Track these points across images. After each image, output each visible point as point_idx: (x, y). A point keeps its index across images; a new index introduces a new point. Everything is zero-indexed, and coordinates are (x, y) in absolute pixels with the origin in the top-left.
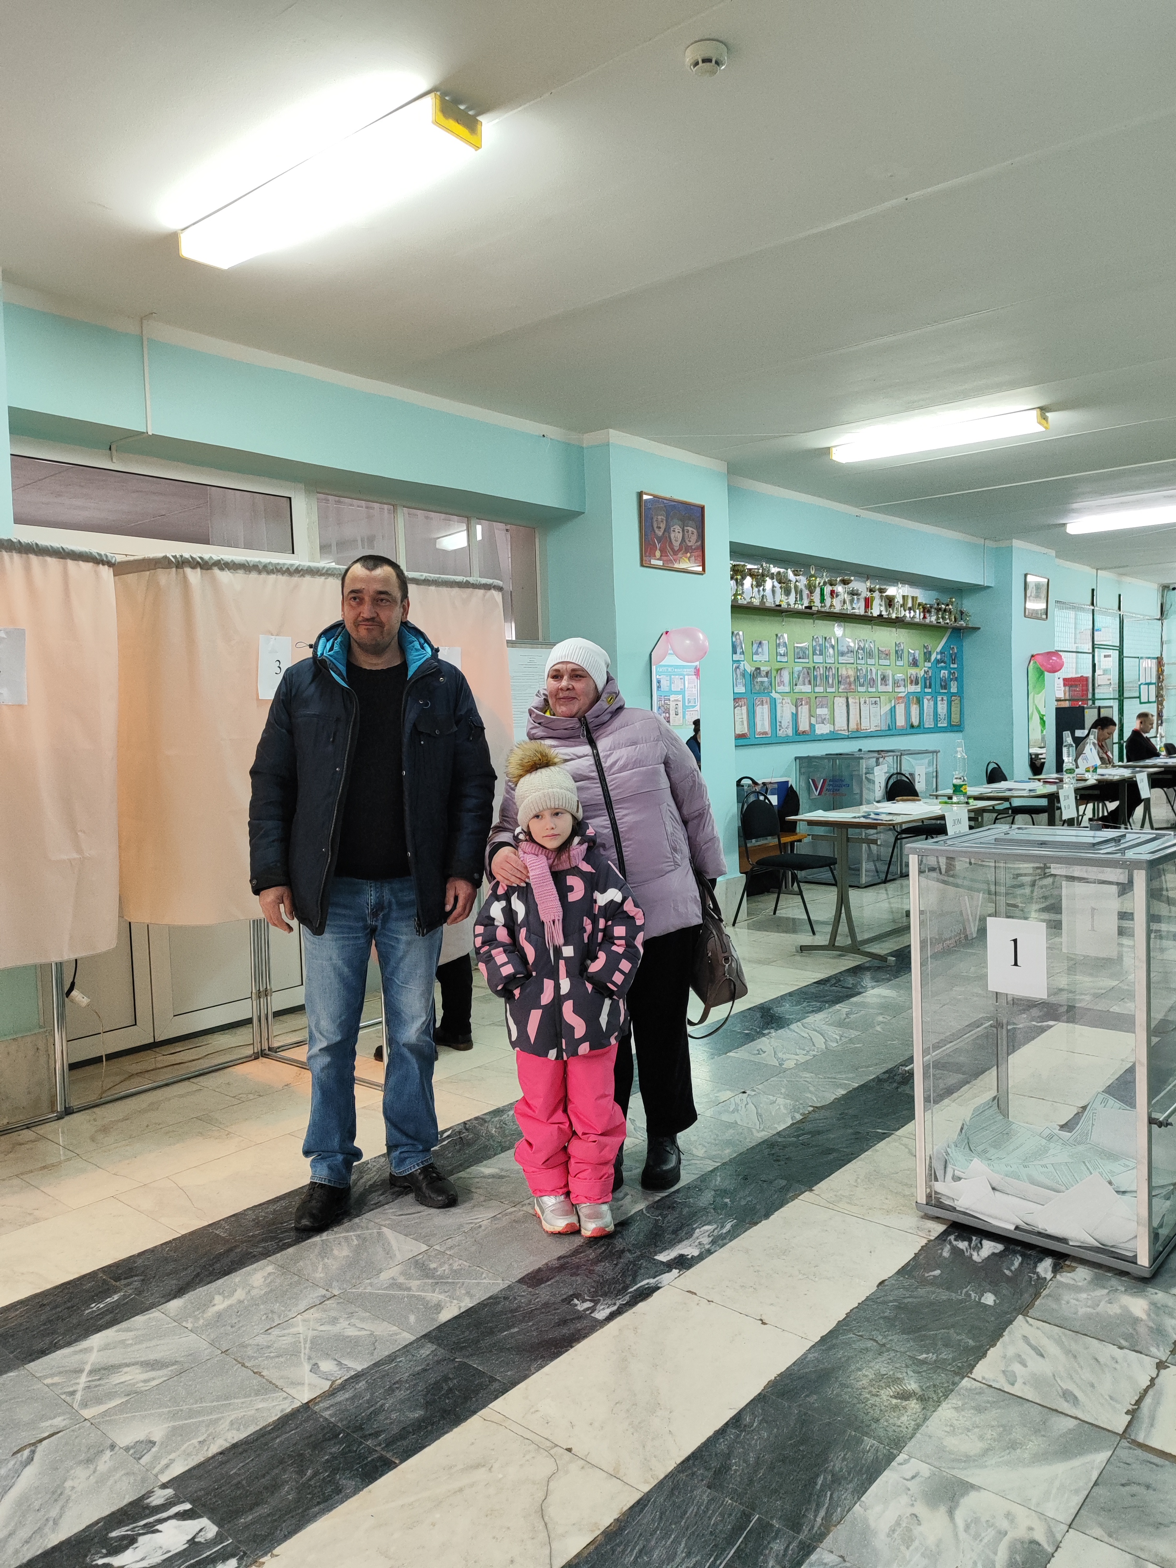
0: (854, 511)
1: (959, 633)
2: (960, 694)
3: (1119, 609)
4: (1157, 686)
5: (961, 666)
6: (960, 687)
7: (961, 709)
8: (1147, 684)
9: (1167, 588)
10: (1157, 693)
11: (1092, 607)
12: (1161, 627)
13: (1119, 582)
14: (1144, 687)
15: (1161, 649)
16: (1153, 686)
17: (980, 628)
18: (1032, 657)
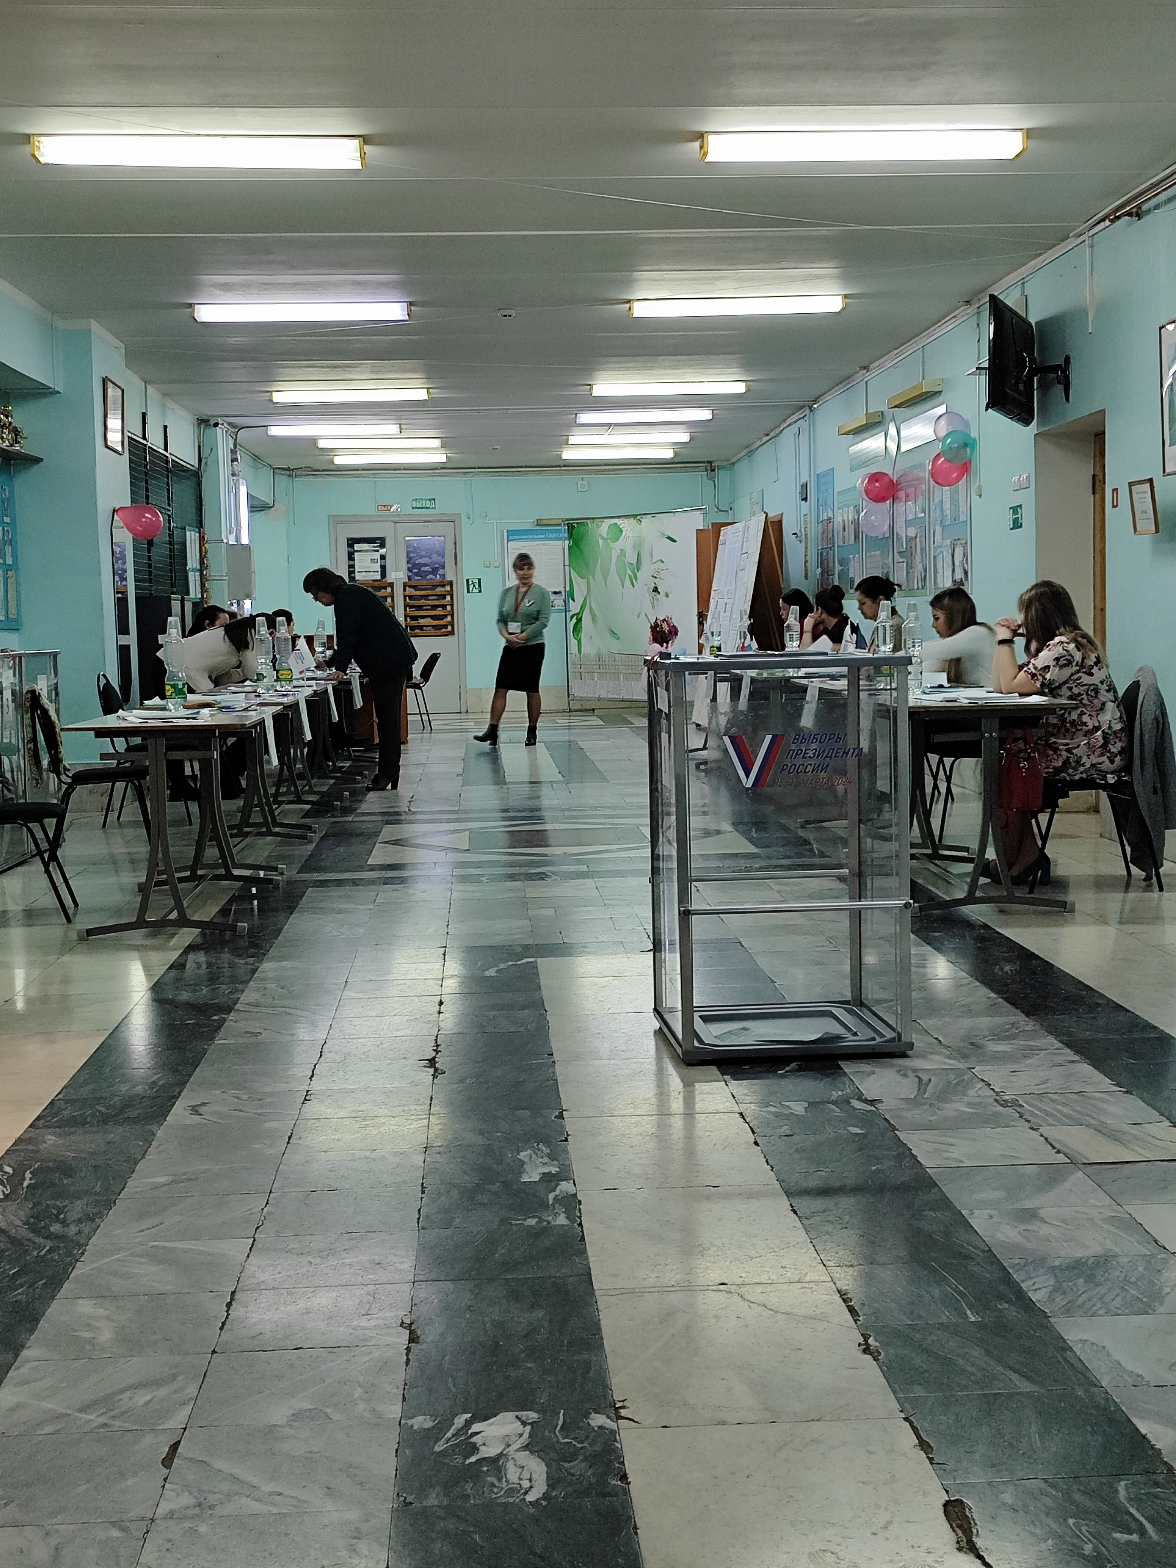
1: (11, 463)
2: (15, 567)
3: (166, 449)
4: (201, 574)
5: (13, 520)
6: (14, 556)
7: (18, 593)
8: (193, 570)
9: (204, 423)
10: (203, 585)
11: (145, 442)
12: (199, 484)
13: (164, 407)
14: (191, 574)
15: (201, 516)
16: (198, 574)
17: (42, 460)
18: (114, 511)
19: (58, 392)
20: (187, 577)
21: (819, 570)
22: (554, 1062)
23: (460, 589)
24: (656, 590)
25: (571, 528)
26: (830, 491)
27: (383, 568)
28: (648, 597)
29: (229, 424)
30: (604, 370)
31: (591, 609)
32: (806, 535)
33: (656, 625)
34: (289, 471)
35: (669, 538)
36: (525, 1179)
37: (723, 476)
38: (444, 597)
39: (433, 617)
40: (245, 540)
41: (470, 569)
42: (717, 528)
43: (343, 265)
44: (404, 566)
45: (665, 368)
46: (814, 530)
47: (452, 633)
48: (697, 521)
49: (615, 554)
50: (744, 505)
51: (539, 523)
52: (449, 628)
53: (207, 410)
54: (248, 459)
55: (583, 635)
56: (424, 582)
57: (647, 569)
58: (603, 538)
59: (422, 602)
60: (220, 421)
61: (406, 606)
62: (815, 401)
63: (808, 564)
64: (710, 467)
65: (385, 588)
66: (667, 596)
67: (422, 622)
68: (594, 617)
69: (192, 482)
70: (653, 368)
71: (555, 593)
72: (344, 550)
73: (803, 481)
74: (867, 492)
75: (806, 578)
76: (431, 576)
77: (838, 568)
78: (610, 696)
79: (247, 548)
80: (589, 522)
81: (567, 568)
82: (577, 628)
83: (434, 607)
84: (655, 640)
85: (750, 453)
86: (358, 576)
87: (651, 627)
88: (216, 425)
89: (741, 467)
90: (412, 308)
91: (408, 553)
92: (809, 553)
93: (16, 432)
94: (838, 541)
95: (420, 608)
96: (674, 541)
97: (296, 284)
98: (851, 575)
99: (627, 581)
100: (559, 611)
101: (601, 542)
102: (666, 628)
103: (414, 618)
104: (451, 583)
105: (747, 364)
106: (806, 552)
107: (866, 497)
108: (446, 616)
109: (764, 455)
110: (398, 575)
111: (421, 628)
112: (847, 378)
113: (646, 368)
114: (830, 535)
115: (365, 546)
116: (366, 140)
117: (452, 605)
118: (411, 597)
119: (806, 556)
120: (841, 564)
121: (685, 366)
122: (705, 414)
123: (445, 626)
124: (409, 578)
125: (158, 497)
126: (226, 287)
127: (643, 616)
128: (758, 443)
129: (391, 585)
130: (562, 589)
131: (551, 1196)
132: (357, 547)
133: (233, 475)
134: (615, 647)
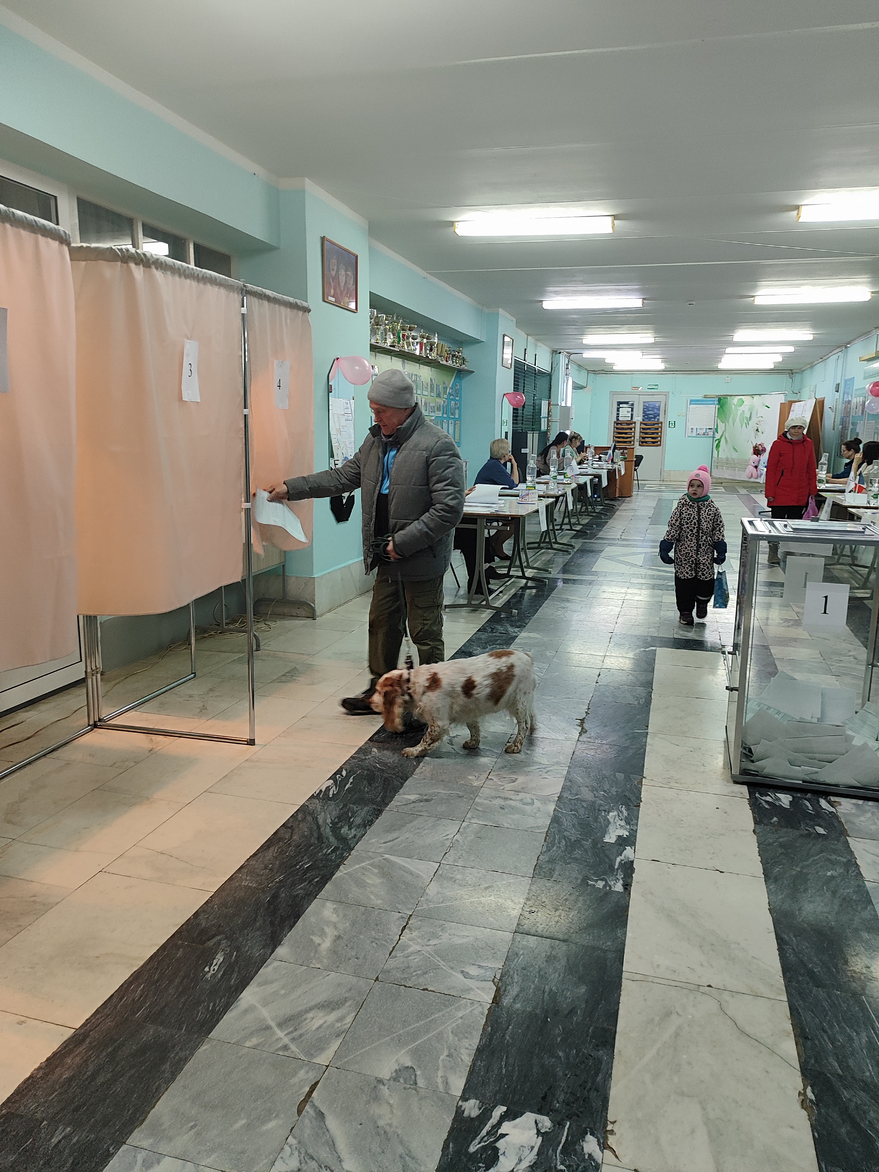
0: (424, 273)
1: (460, 373)
2: (459, 419)
3: (535, 365)
4: (548, 420)
5: (461, 398)
6: (460, 415)
7: (460, 430)
8: (544, 418)
9: (555, 352)
10: (548, 424)
11: (525, 362)
12: (551, 379)
13: (536, 346)
14: (542, 420)
15: (550, 394)
16: (546, 419)
17: (474, 372)
18: (504, 395)
19: (483, 342)
20: (540, 421)
21: (841, 426)
22: (647, 732)
23: (665, 426)
24: (757, 430)
25: (719, 400)
26: (851, 388)
27: (632, 415)
28: (753, 433)
29: (567, 352)
30: (742, 329)
31: (725, 437)
32: (836, 409)
33: (756, 447)
34: (595, 372)
35: (766, 406)
36: (607, 840)
37: (797, 377)
38: (657, 429)
39: (652, 438)
40: (569, 405)
41: (671, 416)
42: (791, 403)
43: (610, 281)
44: (641, 414)
45: (771, 328)
46: (840, 406)
47: (660, 445)
48: (782, 399)
49: (739, 413)
50: (806, 392)
51: (705, 397)
52: (659, 443)
53: (556, 347)
54: (576, 367)
55: (720, 449)
56: (649, 422)
57: (754, 420)
58: (734, 405)
59: (648, 431)
60: (562, 351)
61: (640, 432)
62: (849, 343)
63: (835, 423)
64: (791, 373)
65: (632, 424)
66: (763, 433)
67: (647, 440)
68: (726, 441)
69: (549, 377)
70: (765, 328)
71: (710, 429)
72: (615, 406)
73: (837, 382)
74: (871, 391)
75: (834, 429)
76: (653, 419)
77: (851, 427)
78: (730, 477)
79: (570, 408)
80: (729, 397)
81: (716, 418)
82: (718, 446)
83: (653, 433)
84: (755, 453)
85: (812, 367)
86: (620, 419)
87: (754, 447)
88: (560, 353)
89: (807, 373)
90: (645, 301)
91: (644, 409)
92: (836, 418)
93: (464, 360)
94: (852, 413)
95: (646, 433)
96: (769, 408)
97: (588, 291)
98: (857, 431)
99: (744, 425)
100: (710, 437)
101: (733, 406)
102: (760, 448)
103: (643, 438)
104: (661, 423)
105: (814, 326)
106: (835, 417)
107: (870, 394)
108: (658, 437)
109: (819, 368)
110: (638, 418)
111: (646, 442)
112: (868, 333)
113: (761, 328)
114: (849, 410)
115: (625, 405)
116: (615, 217)
117: (661, 433)
118: (643, 429)
119: (835, 419)
120: (852, 425)
121: (781, 327)
122: (791, 349)
123: (657, 442)
124: (643, 420)
125: (529, 388)
126: (557, 293)
127: (750, 442)
128: (818, 362)
129: (635, 423)
130: (712, 427)
131: (618, 860)
132: (621, 406)
133: (566, 375)
134: (735, 455)
